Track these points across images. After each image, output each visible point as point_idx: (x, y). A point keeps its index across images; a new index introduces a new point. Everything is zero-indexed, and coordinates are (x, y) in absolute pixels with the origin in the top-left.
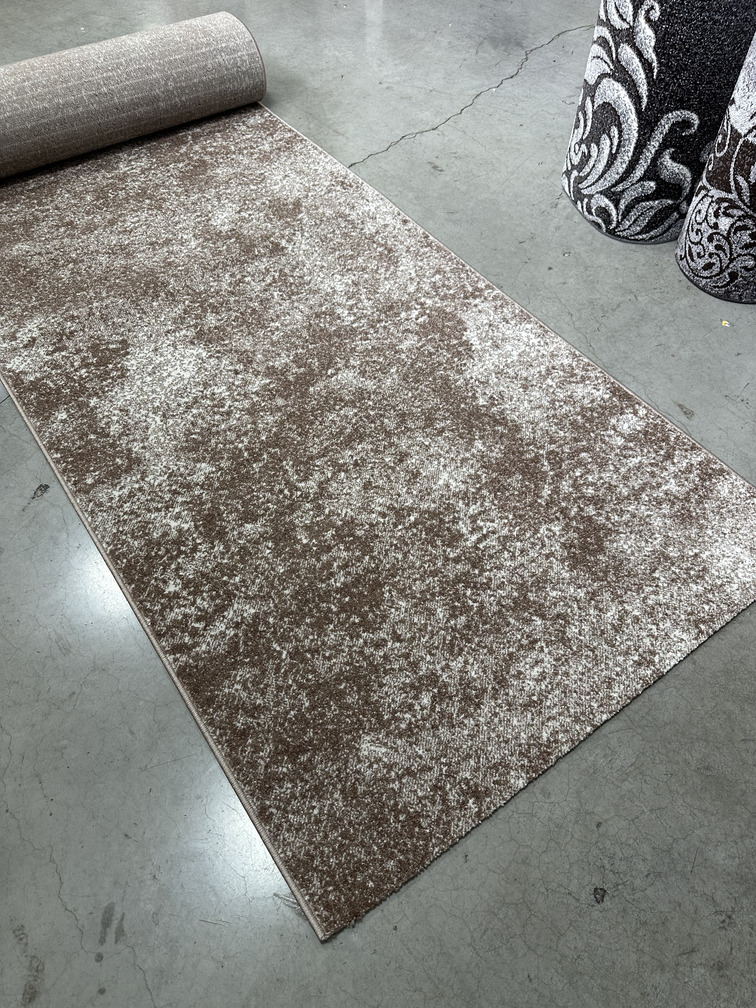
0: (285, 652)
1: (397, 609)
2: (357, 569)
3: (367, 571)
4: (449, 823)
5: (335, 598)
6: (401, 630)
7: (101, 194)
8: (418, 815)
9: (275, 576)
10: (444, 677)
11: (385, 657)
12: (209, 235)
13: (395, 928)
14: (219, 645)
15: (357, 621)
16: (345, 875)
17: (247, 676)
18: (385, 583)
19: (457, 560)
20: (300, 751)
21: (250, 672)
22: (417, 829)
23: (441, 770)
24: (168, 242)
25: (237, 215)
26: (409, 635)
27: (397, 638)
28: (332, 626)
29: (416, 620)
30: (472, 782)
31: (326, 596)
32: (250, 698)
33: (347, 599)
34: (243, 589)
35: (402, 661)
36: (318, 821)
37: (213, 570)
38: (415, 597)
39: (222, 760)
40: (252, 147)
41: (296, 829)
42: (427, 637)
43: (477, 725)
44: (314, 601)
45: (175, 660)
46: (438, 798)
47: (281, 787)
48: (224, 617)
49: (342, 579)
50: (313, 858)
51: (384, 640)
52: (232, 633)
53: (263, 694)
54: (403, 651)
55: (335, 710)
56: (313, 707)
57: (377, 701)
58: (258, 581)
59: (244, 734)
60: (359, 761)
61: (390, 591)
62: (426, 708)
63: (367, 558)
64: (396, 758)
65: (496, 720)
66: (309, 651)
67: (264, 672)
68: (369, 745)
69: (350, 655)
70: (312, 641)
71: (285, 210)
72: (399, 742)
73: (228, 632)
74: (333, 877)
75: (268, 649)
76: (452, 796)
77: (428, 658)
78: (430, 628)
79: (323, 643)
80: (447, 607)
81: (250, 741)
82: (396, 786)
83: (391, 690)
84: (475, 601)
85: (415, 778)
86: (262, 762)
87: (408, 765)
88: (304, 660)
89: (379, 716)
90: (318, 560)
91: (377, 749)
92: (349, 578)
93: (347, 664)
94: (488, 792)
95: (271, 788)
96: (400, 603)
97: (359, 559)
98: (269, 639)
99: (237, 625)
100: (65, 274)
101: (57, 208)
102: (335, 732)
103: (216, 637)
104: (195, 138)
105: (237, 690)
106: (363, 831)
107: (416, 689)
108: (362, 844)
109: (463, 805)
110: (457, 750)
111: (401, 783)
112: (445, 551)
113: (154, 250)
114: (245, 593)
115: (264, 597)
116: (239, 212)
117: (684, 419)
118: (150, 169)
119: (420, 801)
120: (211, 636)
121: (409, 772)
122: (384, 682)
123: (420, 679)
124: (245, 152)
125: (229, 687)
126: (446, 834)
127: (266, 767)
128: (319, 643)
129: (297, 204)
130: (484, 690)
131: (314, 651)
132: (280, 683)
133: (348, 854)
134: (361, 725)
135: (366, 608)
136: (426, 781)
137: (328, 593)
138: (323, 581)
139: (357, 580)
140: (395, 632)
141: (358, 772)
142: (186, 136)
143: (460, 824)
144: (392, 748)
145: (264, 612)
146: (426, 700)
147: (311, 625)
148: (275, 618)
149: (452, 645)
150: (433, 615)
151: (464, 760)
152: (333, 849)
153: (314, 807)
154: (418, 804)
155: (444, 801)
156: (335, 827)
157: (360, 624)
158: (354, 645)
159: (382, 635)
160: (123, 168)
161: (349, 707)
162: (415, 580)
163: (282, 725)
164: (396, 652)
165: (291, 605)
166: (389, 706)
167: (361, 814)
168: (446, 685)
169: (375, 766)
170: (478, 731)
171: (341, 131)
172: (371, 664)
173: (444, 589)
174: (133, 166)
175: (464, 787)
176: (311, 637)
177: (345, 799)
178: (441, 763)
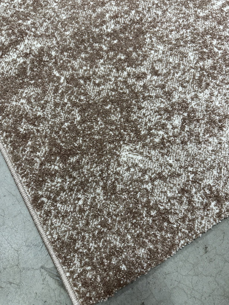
0: (63, 78)
1: (156, 51)
2: (125, 20)
3: (133, 21)
4: (193, 220)
5: (105, 40)
6: (158, 67)
8: (167, 212)
9: (59, 22)
10: (193, 104)
11: (145, 87)
14: (11, 69)
15: (123, 58)
16: (102, 258)
17: (32, 94)
18: (147, 32)
19: (206, 18)
20: (70, 154)
21: (34, 91)
22: (166, 224)
23: (188, 177)
26: (165, 71)
27: (155, 73)
29: (171, 60)
30: (214, 189)
31: (99, 39)
32: (31, 110)
33: (115, 42)
34: (33, 30)
35: (159, 91)
36: (82, 211)
37: (12, 16)
38: (171, 43)
39: (6, 156)
41: (63, 216)
42: (180, 74)
43: (220, 143)
44: (88, 41)
46: (185, 199)
47: (52, 181)
48: (16, 49)
49: (113, 26)
50: (75, 241)
51: (145, 74)
52: (22, 61)
53: (43, 108)
54: (160, 82)
55: (101, 125)
56: (83, 121)
57: (136, 120)
58: (45, 24)
59: (25, 137)
60: (119, 165)
61: (151, 38)
62: (176, 128)
63: (133, 12)
64: (150, 165)
66: (82, 78)
67: (44, 92)
68: (127, 153)
69: (116, 83)
70: (85, 71)
72: (153, 152)
73: (18, 60)
74: (92, 258)
75: (50, 75)
76: (198, 199)
77: (180, 89)
78: (182, 67)
79: (94, 73)
80: (197, 52)
81: (30, 143)
82: (149, 187)
84: (220, 49)
85: (165, 181)
86: (38, 160)
87: (159, 171)
88: (78, 85)
89: (137, 132)
90: (94, 11)
91: (134, 157)
92: (118, 27)
93: (113, 90)
95: (44, 181)
96: (159, 47)
97: (127, 13)
98: (51, 67)
99: (26, 55)
102: (101, 141)
105: (22, 104)
106: (119, 222)
107: (169, 112)
108: (118, 233)
109: (206, 207)
110: (202, 162)
111: (153, 184)
112: (196, 11)
114: (34, 32)
115: (49, 36)
119: (169, 201)
120: (5, 62)
121: (160, 176)
122: (143, 106)
123: (173, 105)
125: (16, 101)
126: (191, 229)
127: (41, 164)
128: (91, 73)
131: (87, 79)
132: (57, 101)
133: (105, 241)
134: (122, 137)
135: (131, 49)
136: (175, 185)
137: (100, 36)
138: (97, 27)
139: (125, 28)
140: (153, 68)
141: (118, 173)
143: (203, 222)
144: (147, 157)
145: (49, 47)
146: (177, 121)
147: (86, 59)
148: (57, 51)
149: (200, 80)
150: (186, 57)
151: (208, 170)
152: (93, 235)
154: (167, 203)
155: (190, 202)
156: (95, 217)
157: (125, 61)
158: (119, 76)
159: (143, 70)
161: (112, 123)
162: (172, 31)
163: (57, 133)
164: (154, 83)
165: (70, 43)
166: (146, 124)
167: (118, 207)
168: (194, 111)
169: (132, 170)
170: (221, 148)
172: (132, 91)
173: (195, 38)
175: (208, 192)
176: (85, 68)
177: (105, 194)
178: (189, 172)
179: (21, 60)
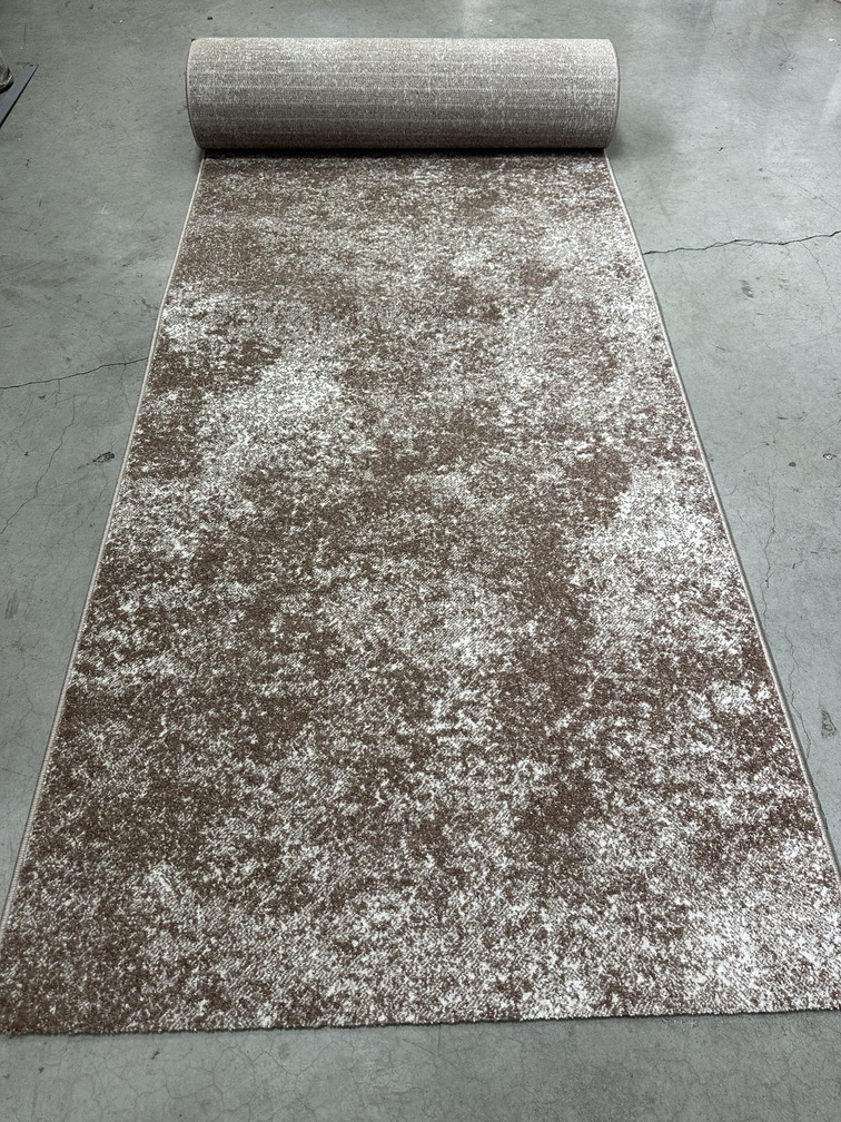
0: (166, 731)
1: (300, 754)
2: (296, 688)
3: (306, 696)
4: (166, 1007)
5: (253, 705)
6: (287, 781)
7: (374, 195)
8: (147, 975)
9: (218, 650)
10: (286, 857)
11: (248, 798)
12: (441, 275)
13: (41, 1070)
14: (119, 687)
15: (253, 742)
16: (40, 983)
17: (117, 733)
18: (311, 720)
19: (401, 740)
20: (99, 836)
21: (122, 730)
22: (134, 990)
23: (203, 948)
24: (395, 267)
25: (484, 264)
26: (288, 790)
27: (275, 785)
28: (227, 732)
29: (308, 778)
30: (220, 983)
31: (246, 699)
32: (102, 754)
33: (263, 713)
34: (181, 646)
35: (260, 813)
36: (61, 914)
37: (173, 611)
38: (327, 753)
39: (37, 797)
40: (557, 197)
41: (39, 907)
42: (304, 803)
43: (274, 930)
44: (231, 696)
45: (76, 678)
46: (177, 974)
47: (58, 858)
48: (144, 661)
50: (30, 944)
51: (262, 780)
54: (270, 802)
55: (161, 819)
56: (144, 802)
57: (204, 836)
58: (200, 644)
59: (72, 785)
60: (139, 884)
61: (309, 731)
63: (316, 682)
64: (172, 904)
65: (298, 938)
66: (186, 744)
67: (134, 737)
68: (160, 873)
69: (219, 773)
70: (197, 735)
71: (535, 277)
72: (188, 891)
73: (135, 679)
74: (31, 977)
75: (155, 718)
76: (192, 982)
77: (287, 826)
78: (314, 796)
79: (205, 745)
80: (350, 785)
81: (71, 795)
82: (150, 931)
83: (224, 836)
84: (383, 796)
85: (174, 937)
86: (63, 823)
87: (178, 920)
88: (174, 750)
89: (193, 853)
90: (269, 657)
91: (164, 884)
92: (282, 693)
93: (209, 780)
94: (226, 1006)
95: (51, 852)
96: (309, 750)
97: (307, 679)
98: (164, 709)
99: (148, 677)
100: (280, 261)
101: (326, 195)
102: (143, 840)
103: (121, 677)
104: (509, 167)
105: (98, 740)
106: (89, 953)
107: (250, 850)
108: (77, 966)
109: (193, 1000)
110: (234, 940)
111: (157, 932)
112: (398, 722)
113: (377, 269)
114: (179, 650)
115: (192, 664)
116: (487, 261)
117: (816, 731)
118: (439, 185)
119: (159, 966)
120: (120, 674)
121: (172, 928)
122: (227, 822)
123: (261, 843)
124: (546, 198)
125: (95, 733)
127: (62, 830)
128: (202, 742)
129: (554, 275)
130: (312, 899)
131: (191, 747)
132: (138, 758)
133: (59, 966)
134: (170, 849)
135: (272, 735)
136: (180, 949)
137: (250, 696)
138: (255, 682)
139: (288, 700)
140: (278, 777)
141: (130, 893)
142: (500, 162)
143: (176, 1016)
144: (177, 892)
145: (180, 680)
146: (248, 868)
147: (209, 719)
148: (185, 691)
149: (320, 829)
150: (330, 784)
151: (233, 955)
152: (52, 950)
153: (69, 898)
154: (155, 966)
155: (181, 982)
156: (69, 930)
157: (253, 748)
158: (229, 766)
159: (264, 773)
160: (416, 175)
161: (174, 824)
162: (343, 735)
163: (107, 799)
164: (262, 799)
165: (209, 687)
166: (210, 850)
167: (100, 935)
168: (279, 867)
169: (149, 899)
170: (269, 936)
171: (669, 210)
172: (230, 795)
173: (363, 762)
174: (426, 176)
175: (210, 984)
176: (199, 731)
177: (100, 910)
178: (209, 942)
179: (137, 681)
